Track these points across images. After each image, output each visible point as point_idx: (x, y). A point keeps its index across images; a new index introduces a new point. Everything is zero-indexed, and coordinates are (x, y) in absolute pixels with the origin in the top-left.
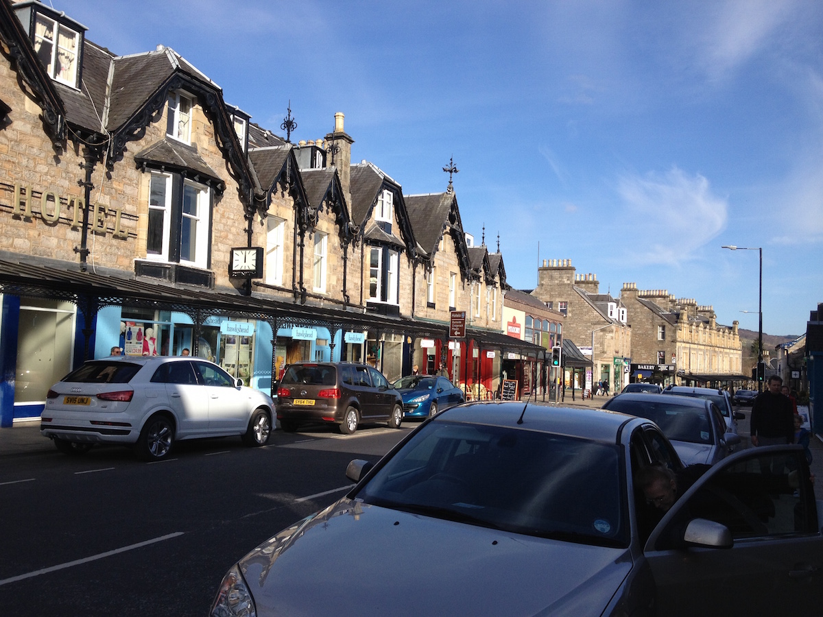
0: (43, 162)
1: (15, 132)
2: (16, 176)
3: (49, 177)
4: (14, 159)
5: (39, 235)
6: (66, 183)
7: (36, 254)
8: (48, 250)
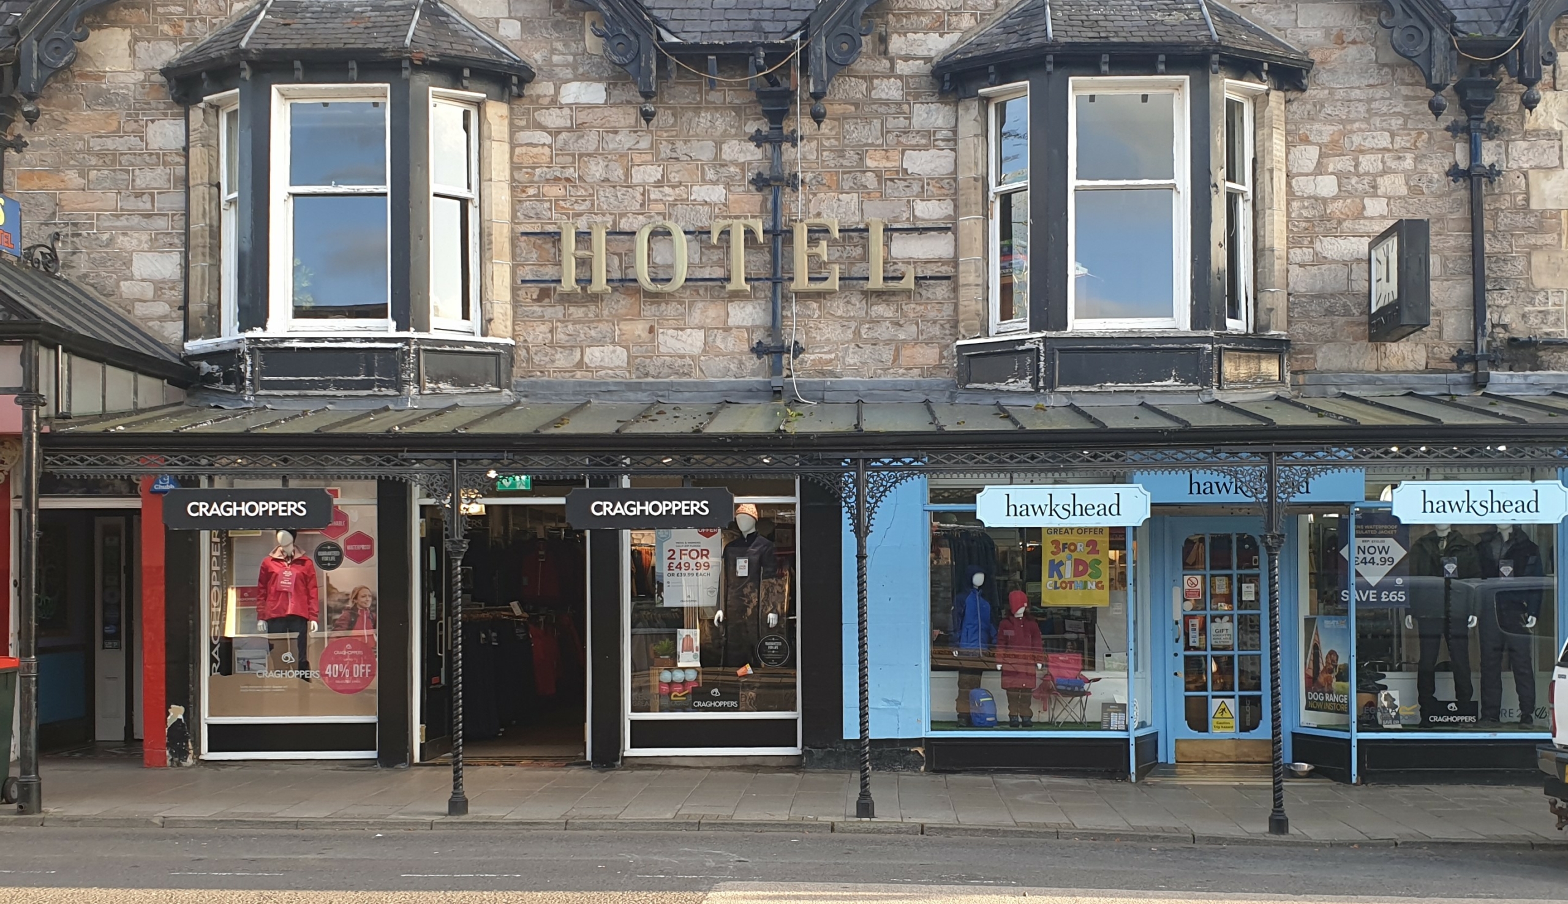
0: (649, 157)
1: (567, 111)
2: (576, 207)
3: (667, 190)
4: (570, 172)
5: (651, 330)
6: (717, 194)
7: (647, 375)
8: (679, 362)
